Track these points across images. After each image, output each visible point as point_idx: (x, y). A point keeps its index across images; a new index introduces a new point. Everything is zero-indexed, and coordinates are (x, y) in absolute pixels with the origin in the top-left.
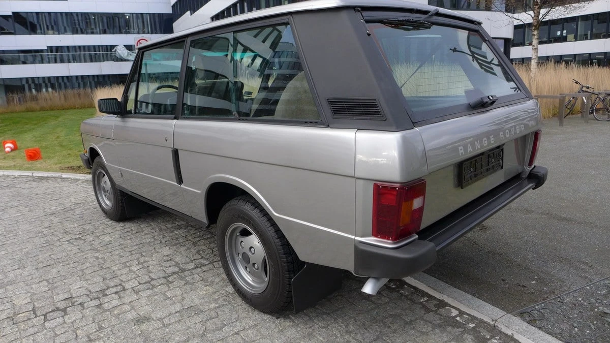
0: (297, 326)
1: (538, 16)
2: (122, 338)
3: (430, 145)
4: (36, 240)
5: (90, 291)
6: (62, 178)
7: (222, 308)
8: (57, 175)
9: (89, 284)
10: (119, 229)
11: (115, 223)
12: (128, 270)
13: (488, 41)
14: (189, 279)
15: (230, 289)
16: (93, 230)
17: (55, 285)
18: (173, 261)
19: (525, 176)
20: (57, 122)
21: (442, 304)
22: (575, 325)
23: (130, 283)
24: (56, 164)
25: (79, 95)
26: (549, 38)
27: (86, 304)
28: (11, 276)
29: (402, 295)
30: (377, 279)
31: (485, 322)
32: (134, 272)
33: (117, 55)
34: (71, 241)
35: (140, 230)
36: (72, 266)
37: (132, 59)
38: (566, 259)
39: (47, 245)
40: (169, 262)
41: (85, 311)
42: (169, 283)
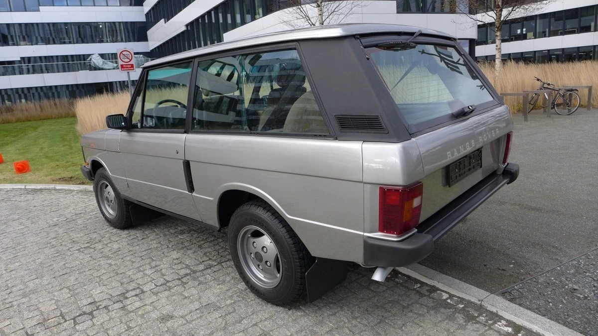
0: (308, 315)
1: (500, 18)
4: (47, 251)
5: (111, 295)
6: (55, 189)
7: (237, 304)
8: (51, 187)
9: (109, 289)
10: (125, 236)
11: (119, 231)
12: (142, 274)
14: (201, 279)
15: (242, 286)
16: (100, 238)
17: (77, 291)
18: (183, 263)
19: (500, 172)
20: (37, 133)
21: (434, 289)
22: (550, 301)
23: (148, 286)
24: (47, 176)
25: (55, 105)
26: (510, 36)
27: (110, 308)
28: (31, 285)
29: (397, 283)
30: (384, 268)
31: (472, 302)
32: (149, 276)
33: (92, 64)
34: (81, 250)
35: (145, 237)
36: (88, 273)
37: (108, 68)
38: (538, 244)
39: (58, 254)
40: (180, 265)
41: (110, 313)
42: (184, 284)
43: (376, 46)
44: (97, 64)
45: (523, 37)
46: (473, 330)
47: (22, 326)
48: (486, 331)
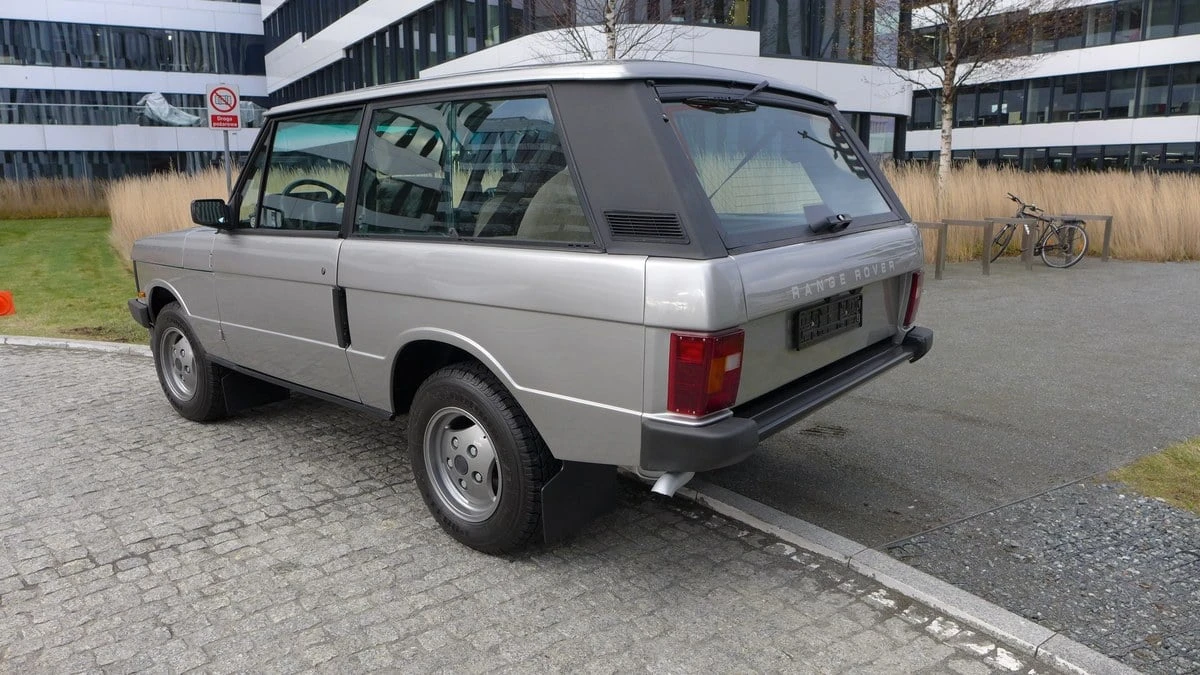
0: (545, 571)
1: (952, 79)
2: (259, 592)
3: (753, 287)
4: (55, 453)
5: (183, 529)
6: (67, 349)
7: (418, 549)
8: (58, 343)
9: (179, 519)
10: (209, 434)
11: (197, 426)
12: (242, 497)
13: (845, 131)
14: (354, 509)
15: (430, 522)
16: (160, 436)
17: (116, 521)
18: (320, 483)
19: (898, 341)
20: (26, 243)
21: (771, 539)
22: (967, 562)
23: (252, 516)
24: (49, 323)
25: (64, 190)
26: (977, 116)
27: (181, 547)
28: (28, 507)
29: (708, 528)
30: (674, 475)
31: (834, 561)
32: (255, 501)
33: (147, 113)
34: (124, 453)
35: (249, 437)
36: (138, 491)
37: (179, 123)
38: (964, 475)
39: (79, 459)
40: (313, 485)
41: (182, 557)
42: (320, 516)
43: (684, 100)
44: (158, 114)
45: (1001, 120)
46: (829, 602)
47: (14, 572)
48: (850, 604)
